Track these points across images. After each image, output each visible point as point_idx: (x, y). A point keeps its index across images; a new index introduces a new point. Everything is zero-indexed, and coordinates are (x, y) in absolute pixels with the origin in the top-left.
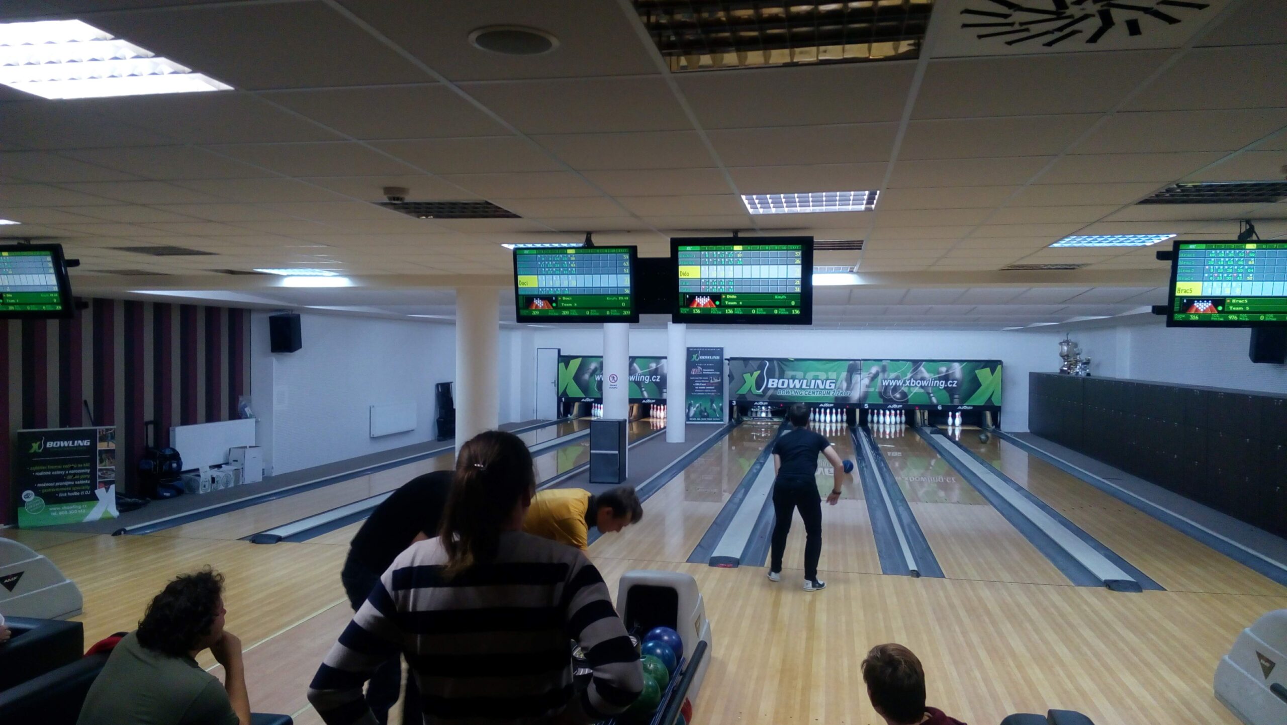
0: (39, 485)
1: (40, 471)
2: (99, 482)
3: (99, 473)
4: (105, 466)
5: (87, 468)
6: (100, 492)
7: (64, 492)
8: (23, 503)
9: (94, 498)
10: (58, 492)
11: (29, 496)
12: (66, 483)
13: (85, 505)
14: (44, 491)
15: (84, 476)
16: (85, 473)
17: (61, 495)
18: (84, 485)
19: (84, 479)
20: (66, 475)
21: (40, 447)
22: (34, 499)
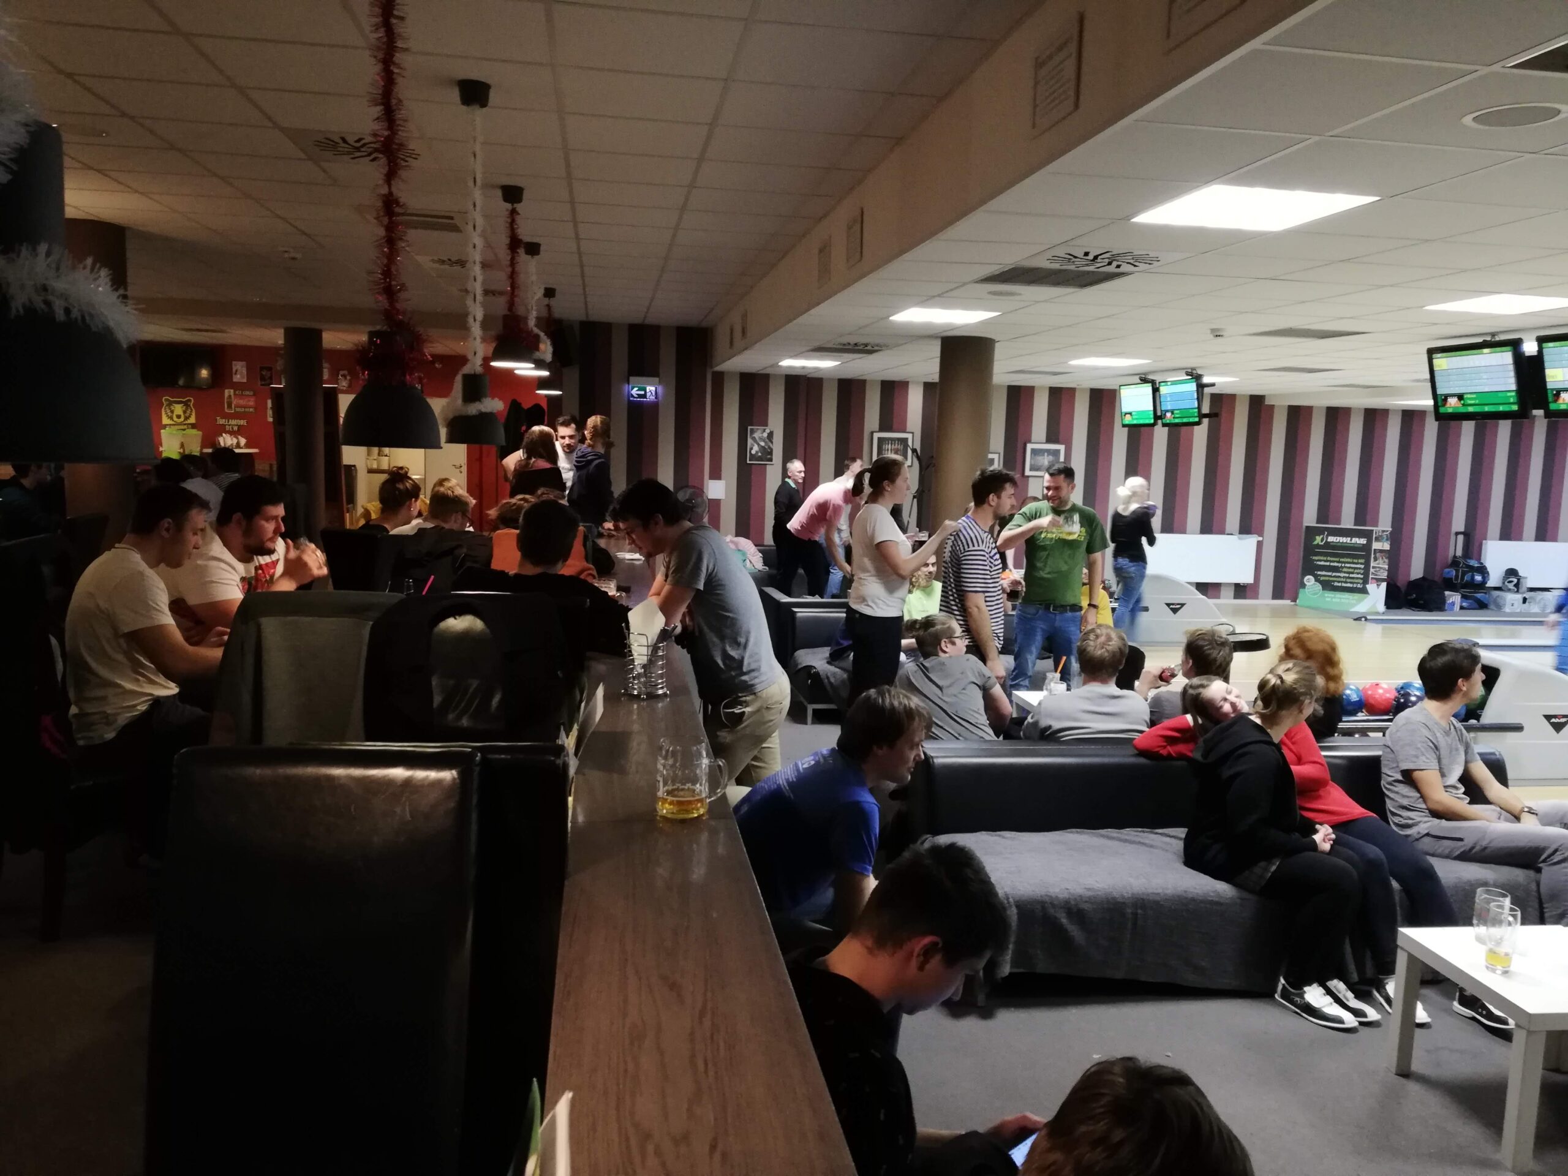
0: (1319, 573)
1: (1321, 561)
2: (1372, 578)
3: (1372, 570)
4: (1378, 564)
5: (1361, 564)
6: (1371, 587)
7: (1339, 582)
8: (1303, 586)
9: (1364, 591)
10: (1334, 581)
11: (1309, 580)
12: (1342, 575)
13: (1357, 596)
14: (1322, 578)
15: (1358, 571)
16: (1360, 568)
17: (1336, 584)
18: (1357, 578)
19: (1358, 573)
20: (1342, 567)
21: (1322, 541)
22: (1314, 584)
